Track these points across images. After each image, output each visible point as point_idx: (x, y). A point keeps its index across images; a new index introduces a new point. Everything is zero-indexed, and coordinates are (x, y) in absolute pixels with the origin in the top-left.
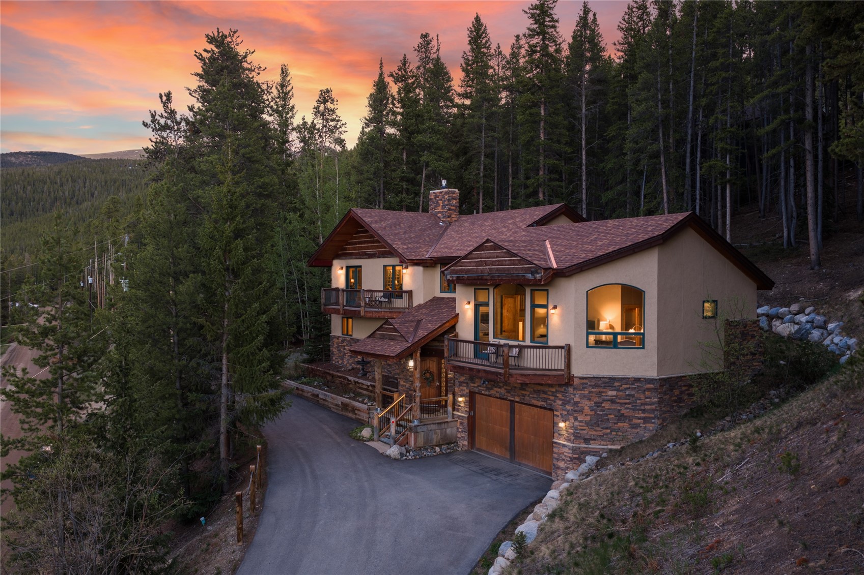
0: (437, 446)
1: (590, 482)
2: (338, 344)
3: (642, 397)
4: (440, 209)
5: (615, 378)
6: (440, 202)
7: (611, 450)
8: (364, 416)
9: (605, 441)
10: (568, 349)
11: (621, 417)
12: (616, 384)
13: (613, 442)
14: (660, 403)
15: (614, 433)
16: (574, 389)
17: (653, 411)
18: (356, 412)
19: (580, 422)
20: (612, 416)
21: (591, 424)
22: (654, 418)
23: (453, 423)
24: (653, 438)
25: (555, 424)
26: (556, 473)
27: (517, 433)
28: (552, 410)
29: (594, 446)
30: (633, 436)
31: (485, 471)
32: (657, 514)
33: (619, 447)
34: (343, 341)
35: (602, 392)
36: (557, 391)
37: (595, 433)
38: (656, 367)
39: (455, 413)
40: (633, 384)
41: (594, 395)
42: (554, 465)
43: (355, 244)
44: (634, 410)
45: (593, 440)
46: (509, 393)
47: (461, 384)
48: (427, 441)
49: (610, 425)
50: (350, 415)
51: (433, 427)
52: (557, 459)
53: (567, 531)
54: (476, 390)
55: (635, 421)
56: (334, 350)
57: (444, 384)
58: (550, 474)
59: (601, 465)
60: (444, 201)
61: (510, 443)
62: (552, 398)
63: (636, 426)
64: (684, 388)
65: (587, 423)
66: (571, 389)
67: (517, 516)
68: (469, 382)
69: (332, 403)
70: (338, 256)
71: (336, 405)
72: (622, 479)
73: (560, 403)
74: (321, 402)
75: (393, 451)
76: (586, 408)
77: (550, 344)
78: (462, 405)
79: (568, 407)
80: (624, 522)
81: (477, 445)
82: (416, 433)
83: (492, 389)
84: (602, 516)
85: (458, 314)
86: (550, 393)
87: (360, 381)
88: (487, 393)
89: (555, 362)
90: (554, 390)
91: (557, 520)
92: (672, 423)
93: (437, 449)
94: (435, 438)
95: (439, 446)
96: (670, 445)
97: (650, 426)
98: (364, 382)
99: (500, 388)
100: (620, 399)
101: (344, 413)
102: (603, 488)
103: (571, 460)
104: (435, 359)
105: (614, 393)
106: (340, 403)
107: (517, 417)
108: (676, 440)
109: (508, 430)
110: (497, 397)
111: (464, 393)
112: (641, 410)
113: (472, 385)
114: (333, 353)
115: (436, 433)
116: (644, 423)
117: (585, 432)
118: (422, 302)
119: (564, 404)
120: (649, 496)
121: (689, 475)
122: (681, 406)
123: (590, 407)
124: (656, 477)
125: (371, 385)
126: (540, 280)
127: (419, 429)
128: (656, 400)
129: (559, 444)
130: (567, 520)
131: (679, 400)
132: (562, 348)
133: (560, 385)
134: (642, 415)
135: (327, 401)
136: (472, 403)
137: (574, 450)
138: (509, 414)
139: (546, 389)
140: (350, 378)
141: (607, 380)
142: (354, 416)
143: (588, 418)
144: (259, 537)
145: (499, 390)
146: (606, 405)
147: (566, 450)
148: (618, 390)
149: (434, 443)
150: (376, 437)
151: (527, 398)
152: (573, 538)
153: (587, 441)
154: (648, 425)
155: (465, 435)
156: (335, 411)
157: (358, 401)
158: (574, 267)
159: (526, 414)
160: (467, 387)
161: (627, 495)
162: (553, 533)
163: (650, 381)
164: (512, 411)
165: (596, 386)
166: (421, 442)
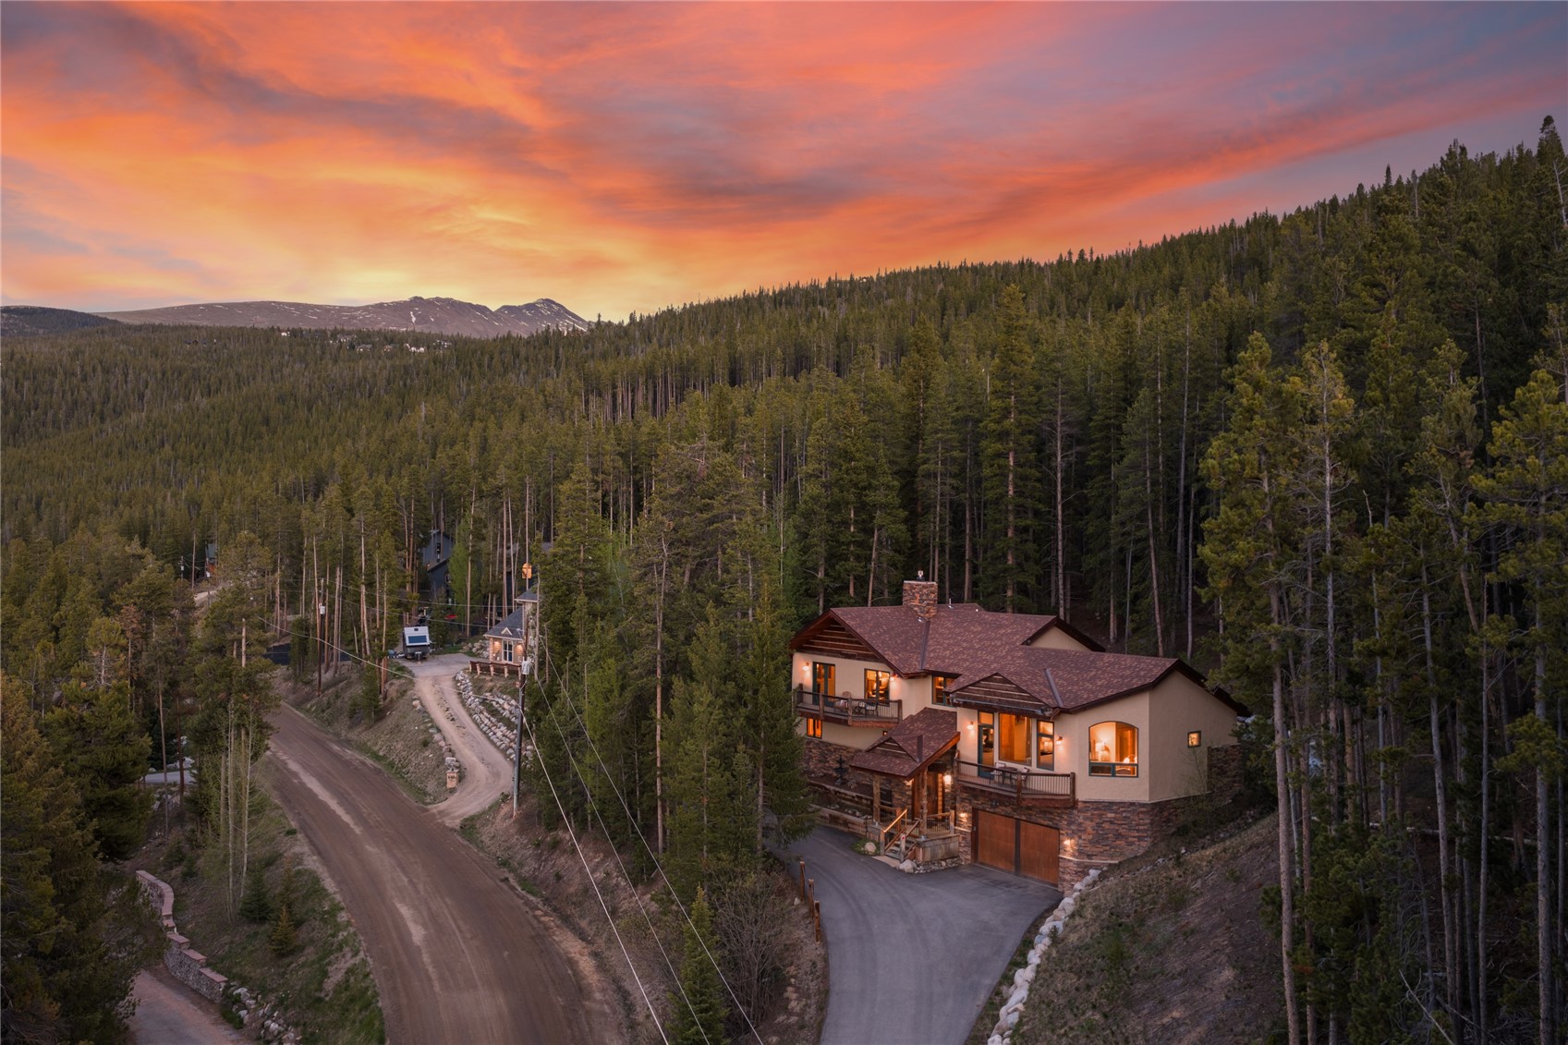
0: (941, 860)
1: (1097, 891)
3: (1137, 818)
4: (916, 603)
5: (1113, 802)
6: (917, 595)
7: (1110, 865)
9: (1105, 856)
10: (1072, 777)
11: (1118, 836)
12: (1114, 807)
13: (1112, 857)
14: (1152, 823)
15: (1112, 850)
16: (1078, 811)
17: (1146, 831)
18: (849, 825)
19: (1084, 839)
20: (1111, 835)
21: (1094, 842)
22: (1146, 837)
23: (956, 838)
24: (1146, 854)
25: (1060, 842)
26: (1062, 885)
27: (1022, 848)
28: (1058, 829)
29: (1095, 861)
30: (1129, 852)
31: (996, 883)
32: (1150, 910)
33: (1117, 862)
34: (808, 743)
35: (1103, 814)
36: (1062, 813)
37: (1096, 849)
38: (1148, 793)
39: (957, 828)
40: (1129, 807)
41: (1095, 816)
42: (1060, 878)
43: (827, 640)
44: (1130, 830)
45: (1095, 855)
46: (1015, 811)
47: (963, 800)
48: (934, 855)
49: (1110, 842)
50: (841, 828)
51: (938, 842)
52: (1064, 872)
53: (1086, 925)
54: (981, 807)
55: (1130, 839)
56: (798, 752)
57: (940, 798)
58: (1057, 886)
59: (1103, 877)
60: (922, 594)
61: (1016, 857)
62: (1058, 818)
63: (1131, 844)
64: (1171, 810)
65: (1090, 841)
66: (1075, 812)
67: (1036, 920)
68: (972, 799)
70: (801, 649)
71: (826, 819)
72: (1124, 888)
73: (1065, 822)
75: (907, 865)
76: (1088, 827)
77: (1057, 771)
78: (965, 820)
79: (1073, 827)
80: (1128, 916)
81: (980, 859)
82: (924, 848)
83: (996, 807)
84: (1112, 914)
85: (959, 733)
86: (1056, 814)
88: (992, 810)
89: (1062, 788)
90: (1059, 811)
91: (1077, 918)
92: (1162, 840)
93: (944, 863)
94: (940, 853)
95: (944, 860)
96: (1160, 860)
97: (1144, 844)
100: (1118, 820)
102: (1109, 895)
103: (1077, 873)
105: (1113, 815)
106: (828, 815)
107: (1023, 834)
108: (1165, 856)
109: (1013, 845)
110: (1002, 815)
111: (967, 809)
112: (1136, 829)
113: (975, 802)
115: (941, 848)
116: (1138, 841)
117: (1088, 849)
118: (914, 713)
119: (1069, 824)
120: (1145, 899)
121: (1173, 884)
122: (1169, 826)
123: (1092, 827)
124: (1150, 886)
127: (927, 845)
128: (1148, 821)
129: (1065, 858)
130: (1085, 917)
131: (1168, 820)
132: (1068, 776)
133: (1066, 808)
134: (1137, 834)
136: (975, 819)
137: (1078, 864)
138: (1014, 831)
139: (1052, 810)
141: (1107, 804)
142: (846, 830)
143: (1091, 837)
144: (831, 936)
145: (1004, 808)
146: (1106, 826)
147: (1071, 864)
148: (1116, 813)
149: (940, 857)
150: (882, 851)
151: (1033, 817)
152: (1092, 928)
153: (1089, 856)
154: (1142, 843)
155: (968, 850)
157: (848, 813)
158: (1079, 708)
159: (1031, 832)
160: (970, 803)
161: (1128, 900)
162: (1076, 927)
163: (1143, 805)
164: (1018, 828)
165: (1096, 809)
166: (928, 857)
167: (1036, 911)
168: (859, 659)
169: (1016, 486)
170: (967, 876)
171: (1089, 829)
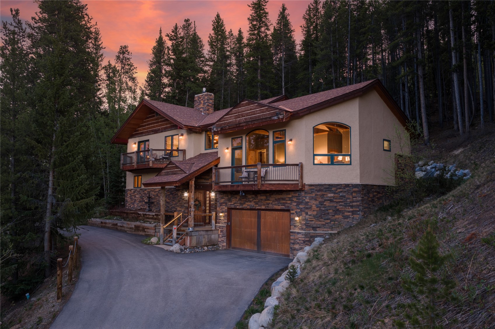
0: (205, 246)
2: (130, 194)
3: (351, 197)
4: (201, 106)
5: (332, 185)
6: (202, 102)
7: (331, 234)
8: (152, 232)
9: (327, 228)
10: (300, 166)
11: (337, 211)
12: (333, 189)
13: (332, 228)
14: (362, 200)
15: (332, 223)
16: (305, 193)
17: (358, 206)
18: (146, 230)
19: (310, 215)
20: (331, 211)
21: (318, 217)
22: (359, 211)
23: (215, 231)
24: (359, 224)
25: (292, 220)
26: (292, 253)
27: (263, 232)
28: (288, 211)
30: (345, 224)
31: (242, 257)
33: (336, 232)
34: (134, 192)
35: (324, 195)
36: (292, 197)
37: (320, 223)
38: (359, 177)
39: (217, 225)
40: (344, 189)
41: (319, 197)
42: (291, 248)
43: (145, 126)
44: (345, 206)
45: (319, 227)
46: (257, 204)
47: (221, 204)
48: (198, 242)
49: (330, 217)
51: (202, 233)
52: (294, 244)
54: (233, 206)
55: (346, 214)
56: (128, 199)
57: (208, 208)
58: (288, 256)
60: (205, 100)
61: (258, 239)
62: (289, 202)
63: (347, 217)
64: (375, 194)
65: (314, 216)
66: (303, 194)
68: (227, 202)
69: (128, 228)
70: (132, 136)
71: (131, 228)
73: (295, 204)
74: (119, 228)
75: (176, 247)
76: (313, 206)
78: (222, 218)
79: (301, 206)
81: (233, 245)
82: (191, 236)
83: (244, 204)
85: (220, 157)
86: (288, 199)
87: (148, 213)
88: (241, 207)
89: (293, 175)
90: (290, 196)
91: (315, 262)
92: (371, 214)
93: (206, 248)
94: (204, 241)
95: (207, 246)
97: (356, 217)
98: (150, 213)
99: (251, 202)
100: (336, 199)
101: (136, 233)
103: (304, 242)
104: (202, 191)
105: (332, 195)
106: (133, 226)
107: (262, 220)
108: (376, 223)
109: (256, 231)
110: (248, 209)
111: (224, 210)
112: (350, 206)
113: (229, 203)
114: (127, 201)
115: (204, 238)
116: (352, 215)
117: (313, 222)
118: (192, 156)
119: (298, 205)
122: (374, 205)
123: (316, 205)
125: (156, 215)
126: (282, 119)
127: (193, 234)
128: (360, 199)
129: (295, 232)
131: (373, 201)
132: (297, 165)
133: (296, 192)
134: (351, 210)
135: (124, 227)
136: (229, 217)
137: (306, 235)
138: (256, 220)
139: (285, 195)
140: (140, 213)
141: (327, 187)
142: (143, 234)
143: (315, 213)
144: (76, 296)
145: (249, 203)
146: (327, 203)
147: (300, 236)
148: (334, 193)
149: (203, 244)
150: (161, 241)
151: (270, 205)
153: (314, 228)
154: (355, 216)
155: (225, 239)
156: (130, 232)
157: (147, 223)
158: (306, 110)
159: (269, 218)
160: (226, 206)
163: (356, 186)
164: (259, 217)
165: (320, 190)
166: (194, 243)
167: (273, 270)
168: (162, 132)
169: (262, 76)
170: (221, 254)
171: (314, 207)
